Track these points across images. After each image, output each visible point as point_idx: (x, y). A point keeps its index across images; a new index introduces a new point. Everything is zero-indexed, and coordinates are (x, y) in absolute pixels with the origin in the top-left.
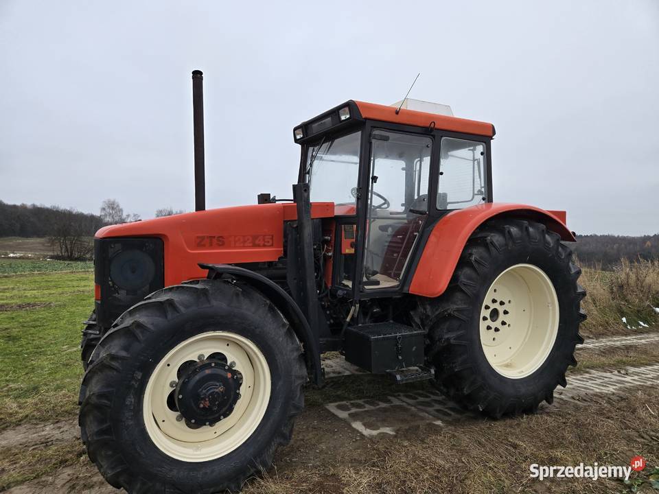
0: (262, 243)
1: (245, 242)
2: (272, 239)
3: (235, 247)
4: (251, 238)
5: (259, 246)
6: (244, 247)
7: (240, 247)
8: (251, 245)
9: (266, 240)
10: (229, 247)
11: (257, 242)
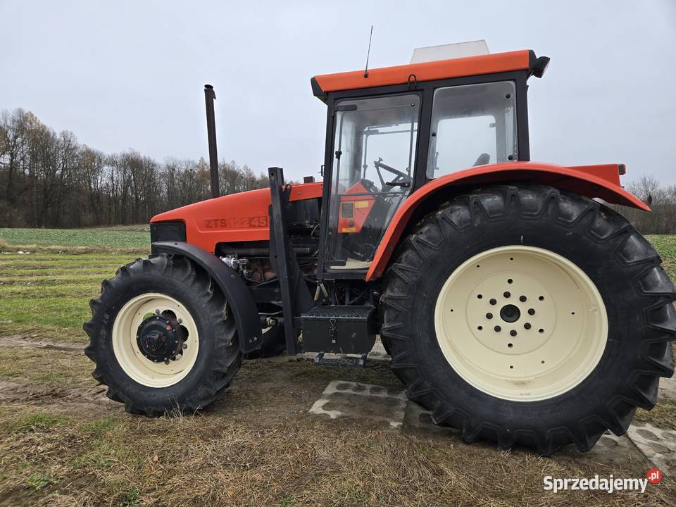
0: (257, 224)
1: (242, 223)
2: (266, 220)
3: (235, 228)
4: (247, 220)
5: (254, 226)
6: (242, 228)
7: (238, 228)
8: (248, 225)
9: (261, 221)
10: (230, 228)
11: (253, 223)
